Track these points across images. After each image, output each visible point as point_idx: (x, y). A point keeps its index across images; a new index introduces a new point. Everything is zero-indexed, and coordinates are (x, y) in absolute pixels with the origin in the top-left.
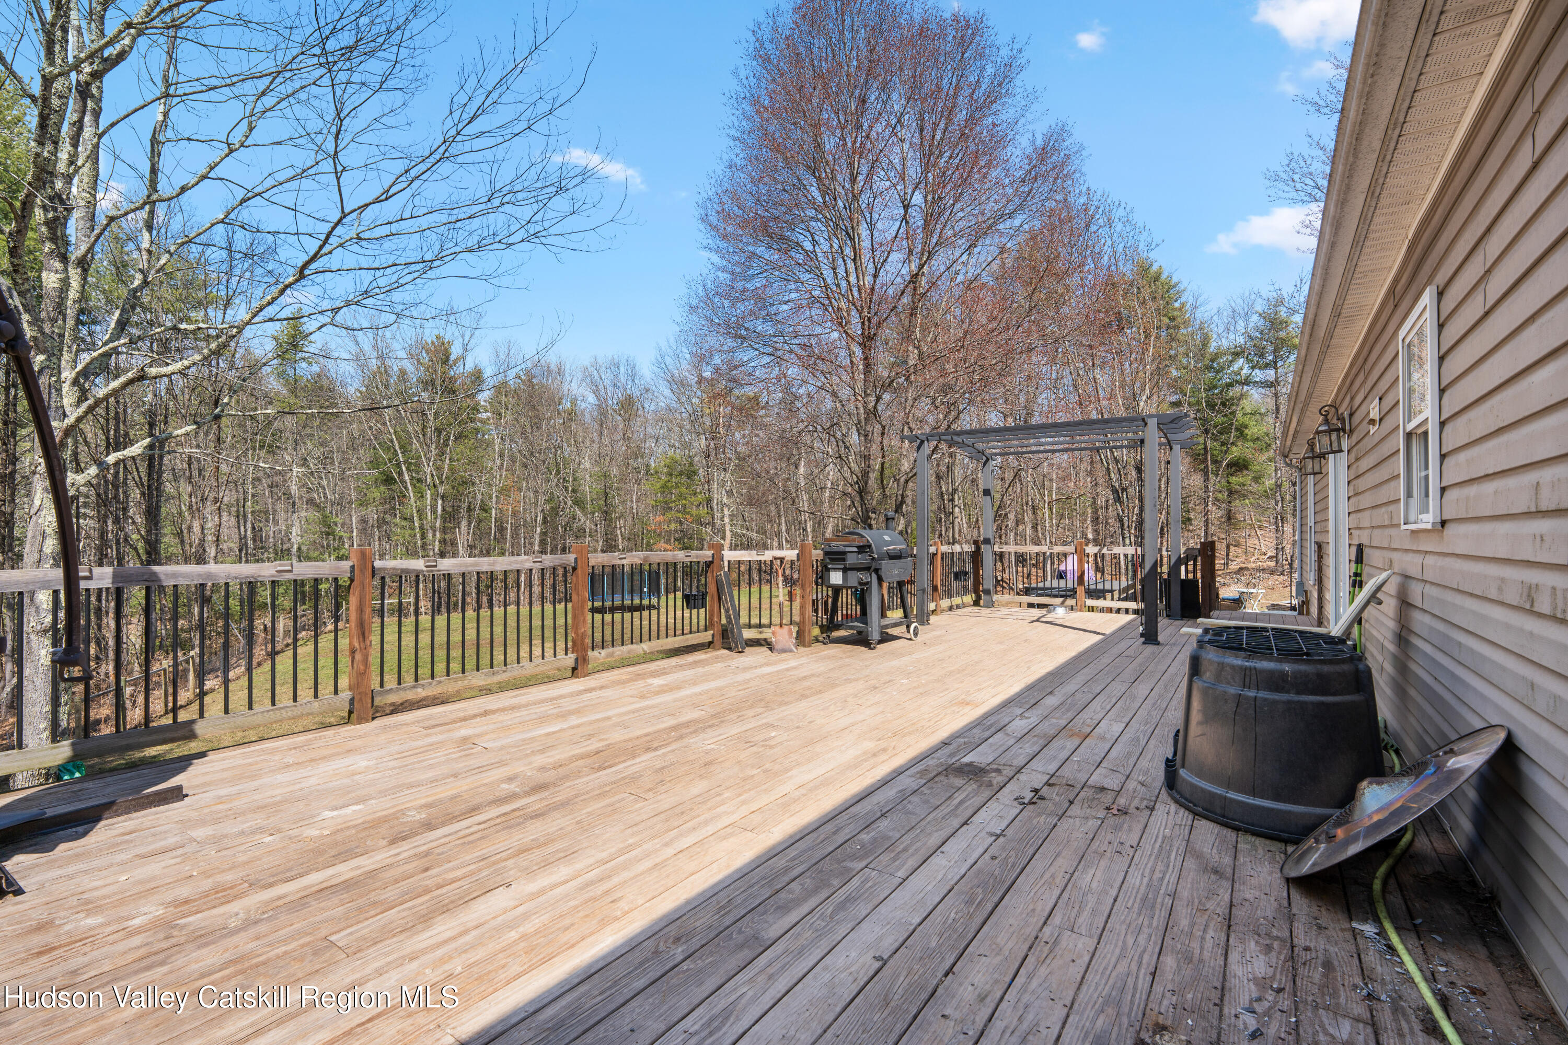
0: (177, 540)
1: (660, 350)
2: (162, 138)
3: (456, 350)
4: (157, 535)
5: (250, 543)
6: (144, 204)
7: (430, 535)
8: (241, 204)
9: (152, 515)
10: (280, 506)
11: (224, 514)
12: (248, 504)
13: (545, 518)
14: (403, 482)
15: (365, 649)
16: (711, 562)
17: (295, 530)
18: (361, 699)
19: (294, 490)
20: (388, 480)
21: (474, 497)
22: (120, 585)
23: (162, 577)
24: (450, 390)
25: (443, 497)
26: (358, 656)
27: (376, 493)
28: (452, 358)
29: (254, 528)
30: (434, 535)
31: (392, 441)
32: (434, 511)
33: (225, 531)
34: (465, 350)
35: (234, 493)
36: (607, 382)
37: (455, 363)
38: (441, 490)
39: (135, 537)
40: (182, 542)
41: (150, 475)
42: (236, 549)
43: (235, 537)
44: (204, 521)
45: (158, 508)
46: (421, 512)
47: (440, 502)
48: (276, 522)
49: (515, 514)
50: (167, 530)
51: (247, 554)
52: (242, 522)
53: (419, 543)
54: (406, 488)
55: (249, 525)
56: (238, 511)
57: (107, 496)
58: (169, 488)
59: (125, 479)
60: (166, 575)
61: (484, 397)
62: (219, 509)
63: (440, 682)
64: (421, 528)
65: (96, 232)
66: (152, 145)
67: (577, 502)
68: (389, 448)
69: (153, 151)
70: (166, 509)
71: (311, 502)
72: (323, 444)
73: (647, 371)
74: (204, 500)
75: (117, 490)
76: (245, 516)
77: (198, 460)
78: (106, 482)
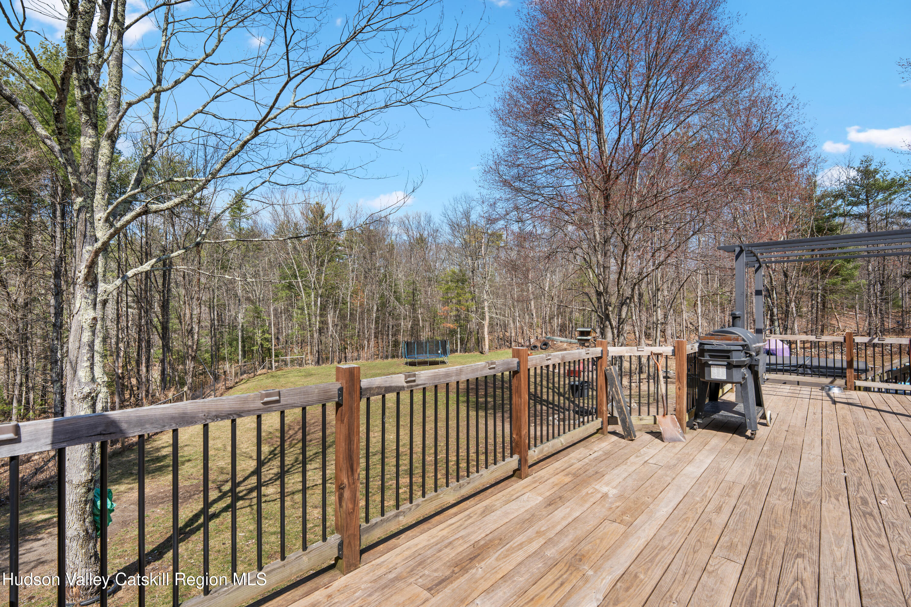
0: (178, 321)
1: (445, 206)
2: (164, 59)
3: (327, 211)
4: (167, 319)
5: (216, 322)
6: (151, 94)
7: (314, 320)
8: (213, 100)
9: (165, 306)
10: (232, 302)
11: (203, 306)
12: (215, 300)
13: (378, 308)
14: (299, 287)
15: (353, 483)
16: (601, 358)
17: (240, 316)
18: (350, 543)
19: (240, 292)
20: (290, 287)
21: (339, 296)
22: (62, 445)
23: (124, 426)
24: (325, 233)
25: (321, 296)
26: (347, 494)
27: (283, 294)
28: (326, 214)
29: (218, 314)
30: (316, 318)
31: (293, 264)
32: (316, 304)
33: (203, 316)
34: (333, 209)
35: (208, 294)
36: (414, 226)
37: (327, 217)
38: (320, 292)
39: (155, 320)
40: (181, 322)
41: (164, 284)
42: (209, 325)
43: (208, 318)
44: (192, 310)
45: (168, 303)
46: (309, 305)
47: (319, 299)
48: (229, 311)
49: (361, 305)
50: (173, 316)
51: (214, 329)
52: (212, 311)
53: (308, 323)
54: (301, 291)
55: (216, 312)
56: (210, 305)
57: (141, 296)
58: (174, 291)
59: (151, 287)
60: (128, 422)
61: (342, 237)
62: (200, 304)
63: (418, 505)
64: (309, 314)
65: (120, 114)
66: (158, 63)
67: (398, 299)
68: (291, 268)
69: (158, 67)
70: (173, 303)
71: (248, 299)
72: (255, 266)
73: (438, 219)
74: (192, 298)
75: (146, 293)
76: (214, 307)
77: (188, 274)
78: (141, 288)
